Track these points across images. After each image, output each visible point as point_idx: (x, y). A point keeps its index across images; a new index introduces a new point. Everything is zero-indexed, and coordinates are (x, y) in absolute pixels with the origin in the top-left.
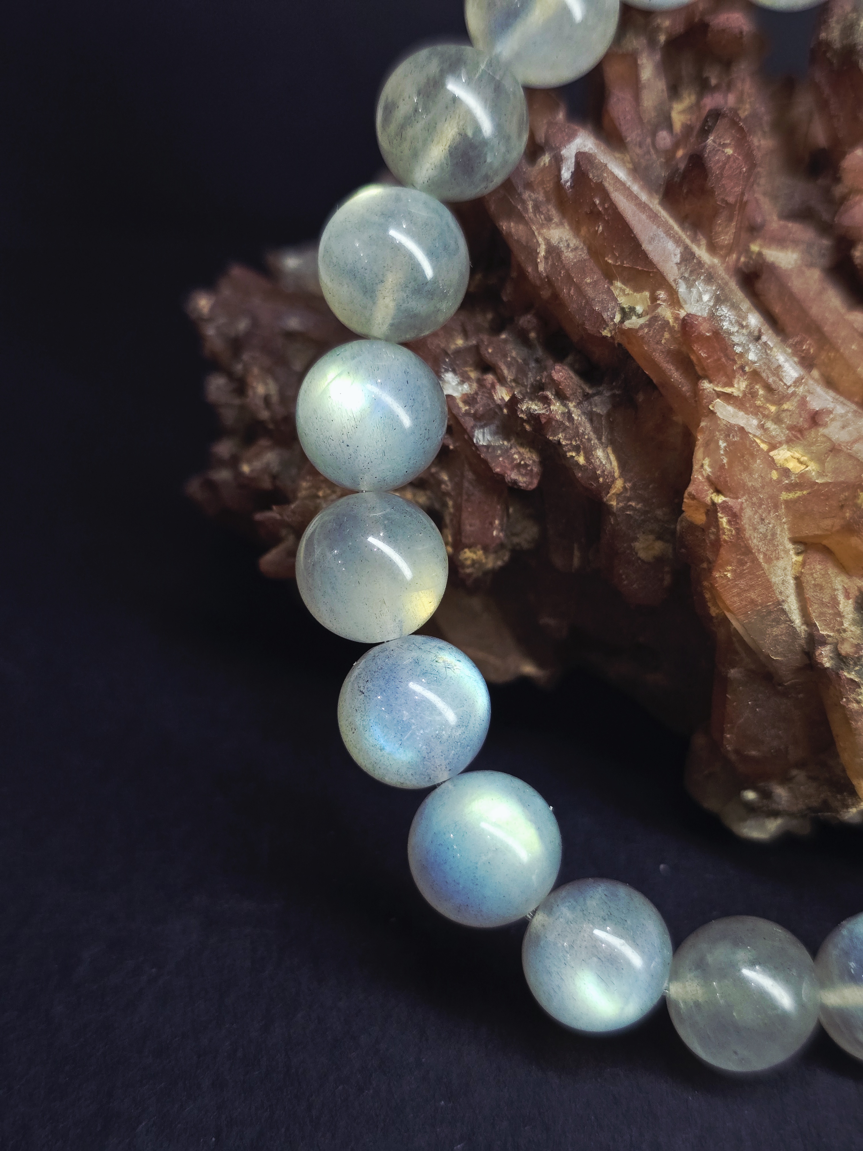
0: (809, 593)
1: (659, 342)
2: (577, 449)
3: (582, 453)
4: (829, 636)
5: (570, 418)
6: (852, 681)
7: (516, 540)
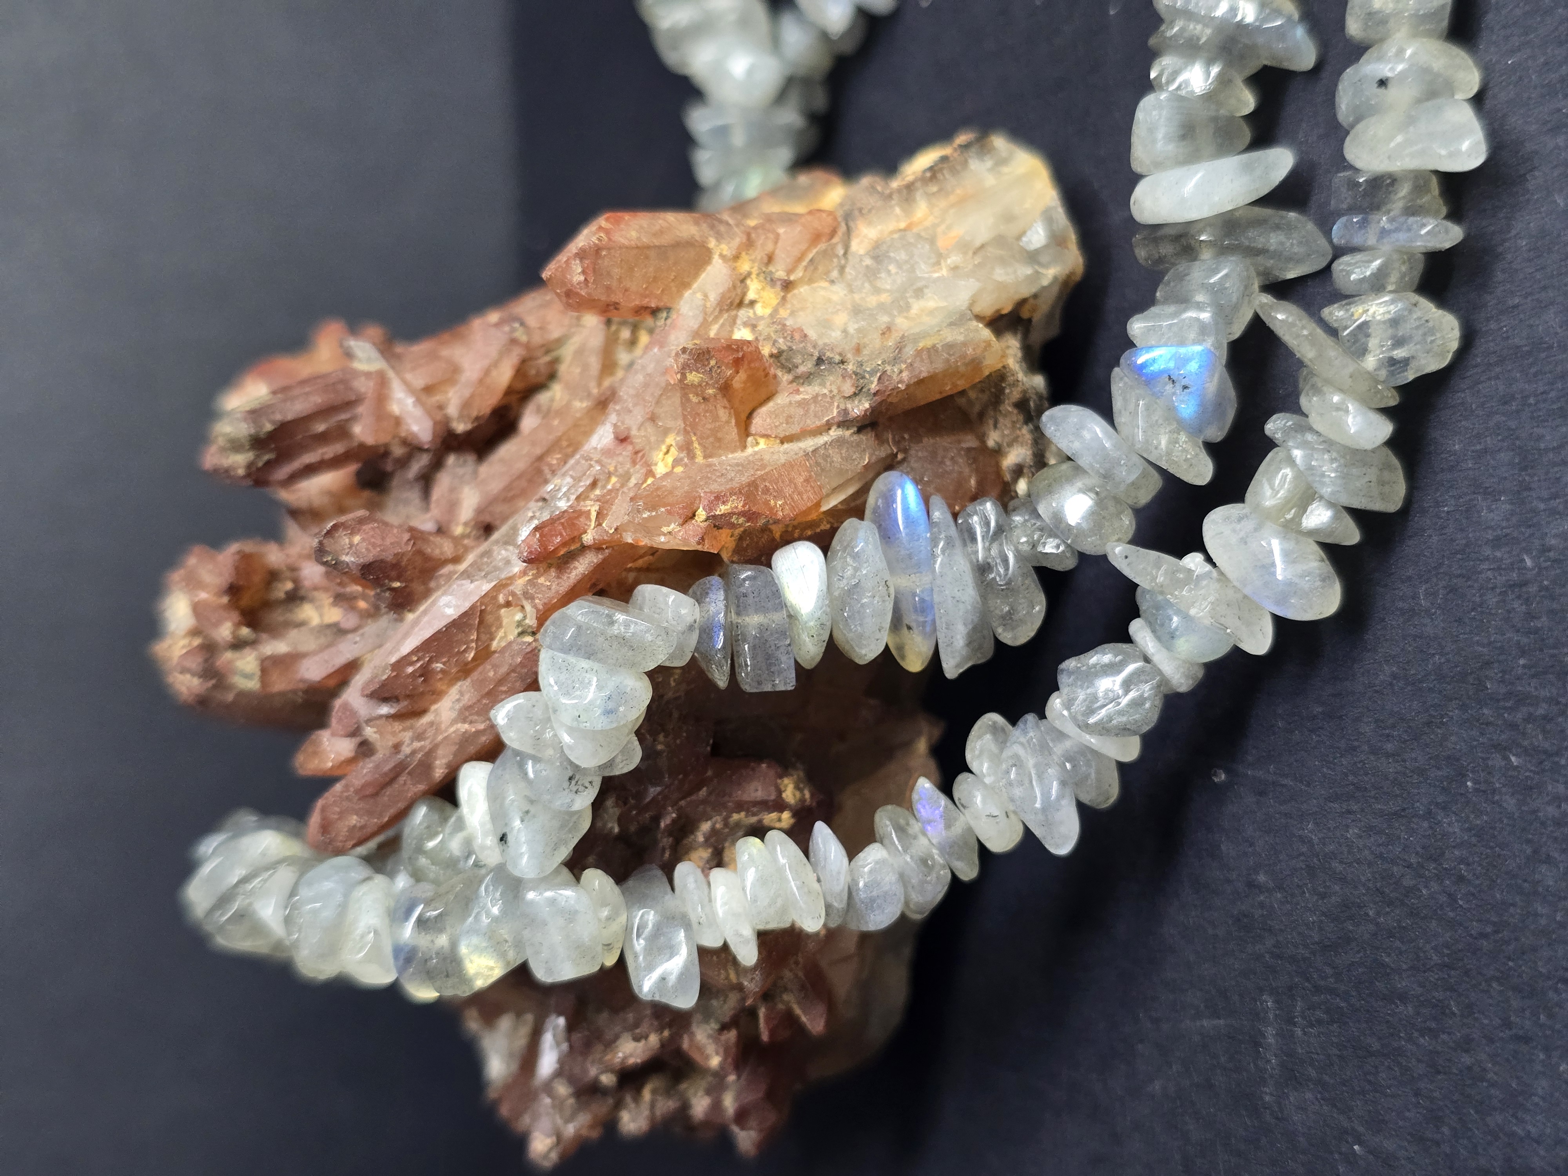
0: (795, 429)
1: (549, 588)
4: (838, 407)
6: (880, 378)
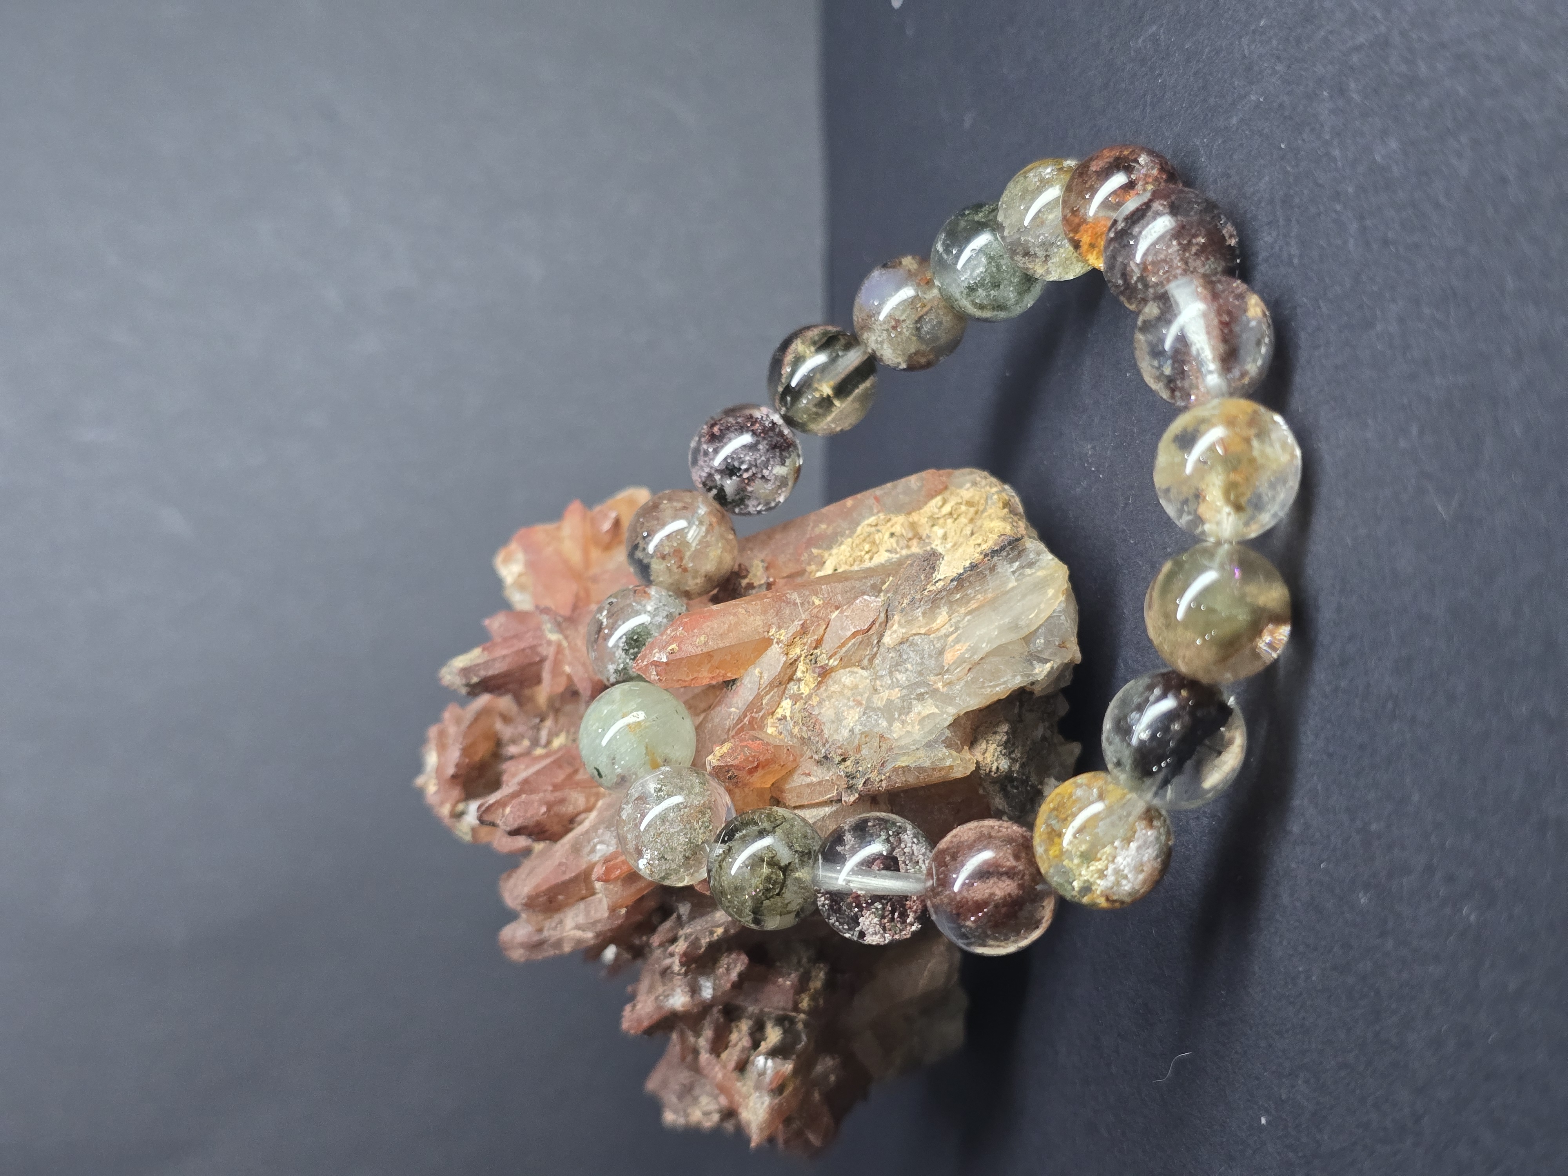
0: (804, 802)
1: (617, 893)
2: (712, 933)
3: (715, 929)
4: (837, 790)
5: (691, 934)
6: (865, 783)
7: (804, 960)
